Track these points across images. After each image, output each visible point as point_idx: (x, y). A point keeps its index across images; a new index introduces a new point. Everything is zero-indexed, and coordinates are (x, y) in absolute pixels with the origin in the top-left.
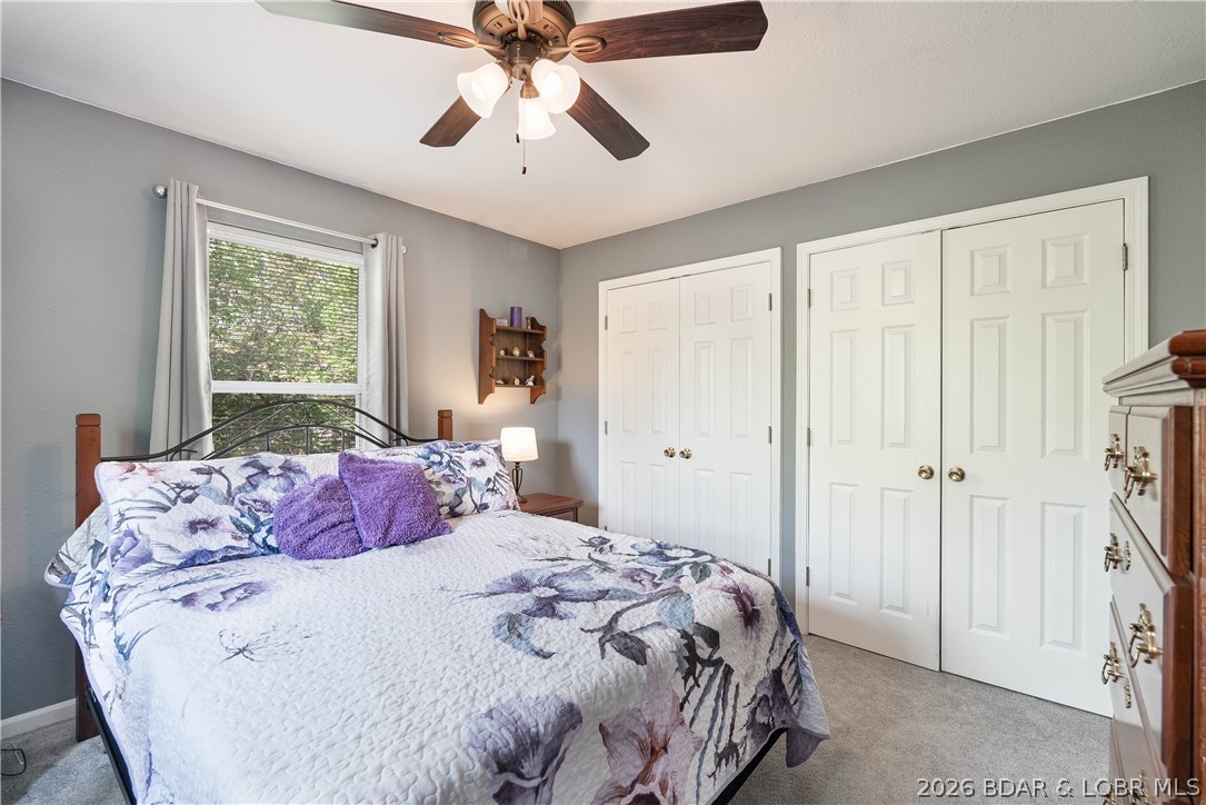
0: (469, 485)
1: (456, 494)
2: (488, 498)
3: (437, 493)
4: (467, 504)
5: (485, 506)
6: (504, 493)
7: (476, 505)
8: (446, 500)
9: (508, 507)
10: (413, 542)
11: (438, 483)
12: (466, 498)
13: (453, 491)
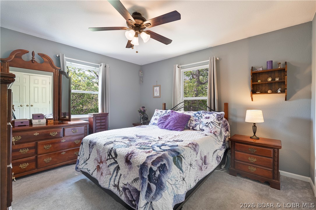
0: (200, 123)
1: (196, 124)
2: (204, 128)
3: (191, 123)
4: (197, 128)
5: (203, 130)
6: (211, 127)
7: (200, 129)
8: (192, 125)
9: (211, 132)
10: (171, 130)
11: (193, 121)
12: (198, 126)
13: (195, 123)
